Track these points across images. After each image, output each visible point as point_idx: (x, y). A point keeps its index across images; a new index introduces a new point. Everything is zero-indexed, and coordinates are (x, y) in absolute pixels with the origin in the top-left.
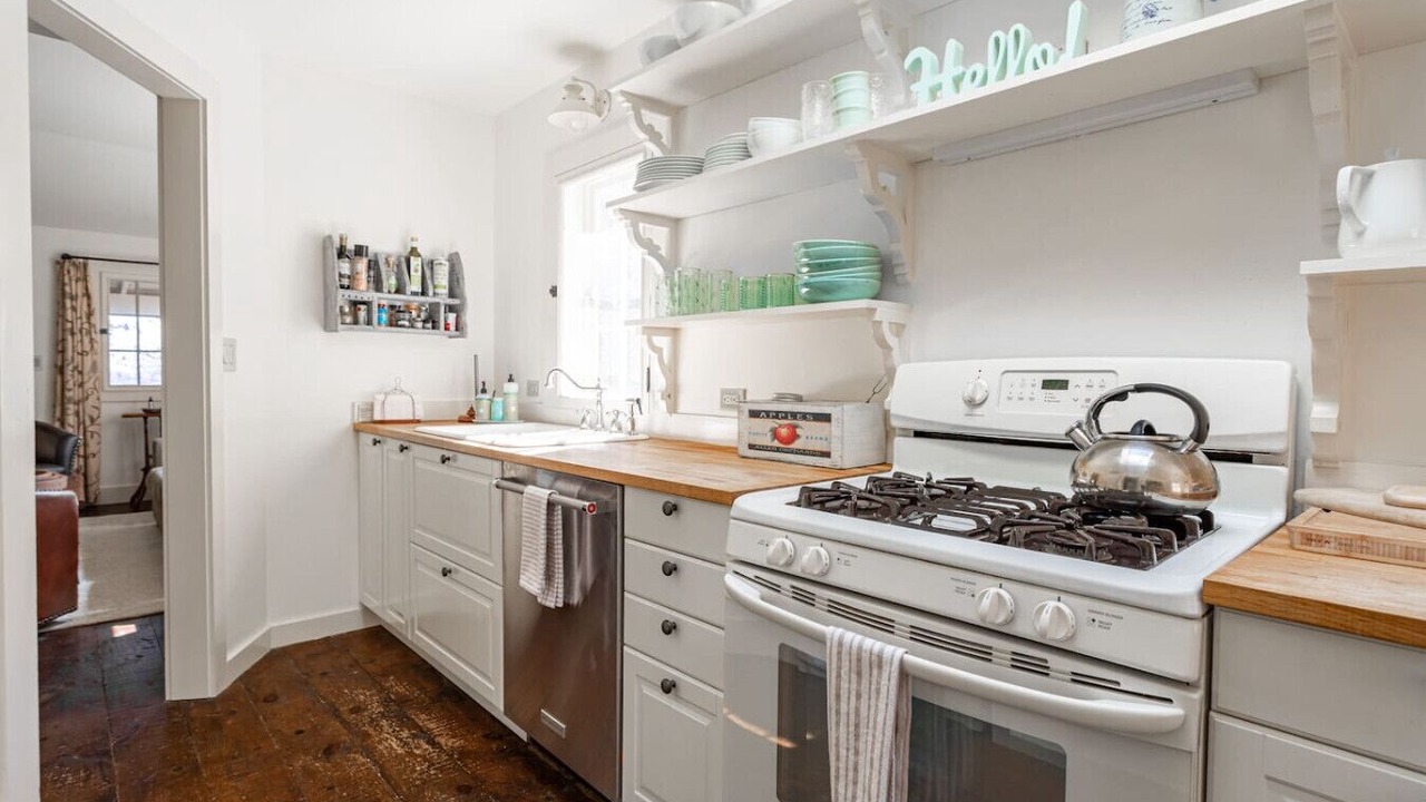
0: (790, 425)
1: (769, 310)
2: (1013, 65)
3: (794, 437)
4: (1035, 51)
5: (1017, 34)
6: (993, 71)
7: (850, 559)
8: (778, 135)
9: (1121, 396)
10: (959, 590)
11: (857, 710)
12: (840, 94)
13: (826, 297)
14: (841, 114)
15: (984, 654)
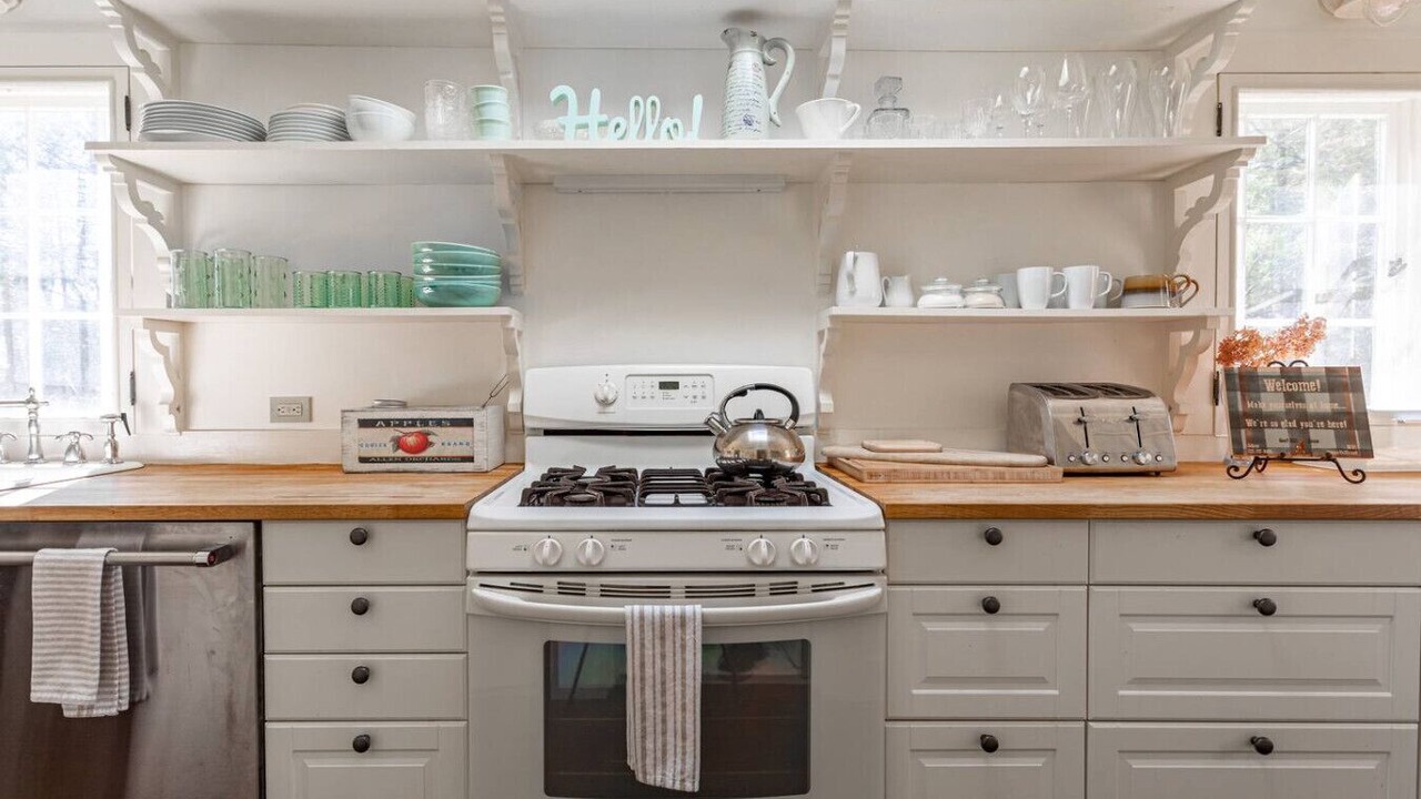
0: (419, 432)
1: (333, 311)
2: (651, 129)
3: (425, 444)
4: (668, 123)
5: (653, 103)
6: (635, 128)
7: (623, 543)
8: (389, 124)
9: (742, 393)
10: (730, 548)
11: (663, 671)
12: (483, 105)
13: (462, 302)
14: (486, 125)
15: (748, 592)
